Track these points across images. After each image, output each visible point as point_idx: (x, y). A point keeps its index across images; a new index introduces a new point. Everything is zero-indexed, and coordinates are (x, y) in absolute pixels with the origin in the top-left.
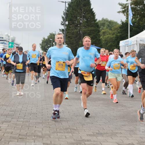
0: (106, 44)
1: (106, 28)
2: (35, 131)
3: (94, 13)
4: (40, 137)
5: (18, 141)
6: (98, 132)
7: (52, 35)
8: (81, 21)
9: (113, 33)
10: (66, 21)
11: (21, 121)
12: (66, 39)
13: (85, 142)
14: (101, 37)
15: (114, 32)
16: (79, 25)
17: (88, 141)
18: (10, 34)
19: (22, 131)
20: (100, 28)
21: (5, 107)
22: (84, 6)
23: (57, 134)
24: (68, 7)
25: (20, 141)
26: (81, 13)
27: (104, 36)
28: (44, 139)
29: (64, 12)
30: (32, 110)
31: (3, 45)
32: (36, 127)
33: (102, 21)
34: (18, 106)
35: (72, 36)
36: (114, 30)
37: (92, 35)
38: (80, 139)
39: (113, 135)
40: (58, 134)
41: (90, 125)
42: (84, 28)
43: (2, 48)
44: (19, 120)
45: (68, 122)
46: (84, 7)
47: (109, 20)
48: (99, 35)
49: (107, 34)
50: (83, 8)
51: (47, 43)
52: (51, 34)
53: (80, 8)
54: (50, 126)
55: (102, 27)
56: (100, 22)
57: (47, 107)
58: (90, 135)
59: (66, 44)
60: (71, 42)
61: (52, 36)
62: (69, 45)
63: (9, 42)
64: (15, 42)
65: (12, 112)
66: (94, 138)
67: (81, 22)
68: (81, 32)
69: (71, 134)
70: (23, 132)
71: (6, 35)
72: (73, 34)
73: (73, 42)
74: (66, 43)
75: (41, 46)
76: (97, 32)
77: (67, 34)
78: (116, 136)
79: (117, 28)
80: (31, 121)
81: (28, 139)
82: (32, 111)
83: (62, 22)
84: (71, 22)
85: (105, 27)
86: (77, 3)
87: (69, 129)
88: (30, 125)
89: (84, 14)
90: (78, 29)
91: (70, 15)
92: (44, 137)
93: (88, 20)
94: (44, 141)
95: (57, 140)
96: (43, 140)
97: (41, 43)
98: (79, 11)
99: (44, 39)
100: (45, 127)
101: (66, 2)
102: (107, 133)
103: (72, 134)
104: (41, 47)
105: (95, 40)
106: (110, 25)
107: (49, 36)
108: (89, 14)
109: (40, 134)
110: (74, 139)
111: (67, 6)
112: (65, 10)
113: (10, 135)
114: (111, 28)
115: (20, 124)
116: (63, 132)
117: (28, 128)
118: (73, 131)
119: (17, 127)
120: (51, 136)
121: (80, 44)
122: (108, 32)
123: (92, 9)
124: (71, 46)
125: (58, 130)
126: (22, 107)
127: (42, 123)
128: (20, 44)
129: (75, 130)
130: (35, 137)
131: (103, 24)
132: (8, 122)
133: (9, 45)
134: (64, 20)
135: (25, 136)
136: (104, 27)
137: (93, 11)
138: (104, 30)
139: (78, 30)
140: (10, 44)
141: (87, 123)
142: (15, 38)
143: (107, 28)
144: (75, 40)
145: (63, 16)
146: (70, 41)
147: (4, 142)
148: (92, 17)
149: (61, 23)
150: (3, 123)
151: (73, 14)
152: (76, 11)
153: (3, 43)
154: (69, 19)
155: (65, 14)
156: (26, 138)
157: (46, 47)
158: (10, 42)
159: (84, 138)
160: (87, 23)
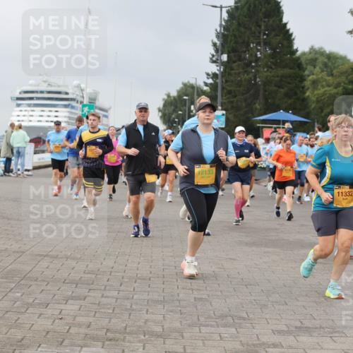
0: (320, 110)
1: (320, 71)
2: (146, 321)
3: (292, 34)
4: (158, 336)
5: (103, 345)
6: (298, 324)
7: (189, 87)
8: (258, 53)
9: (335, 82)
10: (222, 54)
11: (112, 297)
12: (222, 96)
13: (267, 349)
14: (308, 94)
15: (338, 80)
16: (253, 64)
17: (275, 346)
18: (86, 85)
19: (113, 321)
20: (304, 71)
21: (73, 263)
22: (265, 18)
23: (200, 330)
24: (226, 18)
25: (108, 345)
26: (260, 33)
27: (313, 91)
28: (168, 342)
29: (218, 30)
30: (138, 269)
31: (68, 112)
32: (147, 311)
33: (310, 53)
34: (104, 259)
35: (238, 89)
36: (339, 76)
37: (286, 89)
38: (255, 342)
39: (335, 332)
40: (202, 328)
41: (282, 307)
42: (265, 70)
43: (65, 117)
44: (107, 293)
45: (227, 300)
46: (266, 20)
47: (328, 52)
48: (303, 87)
49: (323, 87)
50: (265, 22)
51: (176, 107)
52: (185, 85)
53: (257, 23)
54: (184, 310)
55: (310, 68)
56: (304, 57)
57: (175, 262)
58: (280, 332)
59: (222, 110)
60: (234, 105)
61: (189, 89)
62: (230, 112)
63: (81, 102)
64: (98, 103)
65: (89, 275)
66: (290, 340)
67: (259, 56)
68: (258, 80)
69: (233, 330)
70: (117, 323)
71: (75, 87)
72: (239, 84)
73: (239, 103)
74: (222, 106)
75: (160, 114)
76: (298, 79)
77: (224, 85)
78: (343, 335)
79: (346, 72)
80: (135, 297)
81: (129, 342)
82: (138, 272)
83: (213, 56)
84: (235, 56)
85: (318, 69)
86: (249, 9)
87: (230, 316)
88: (134, 306)
89: (265, 37)
90: (252, 72)
91: (233, 38)
92: (169, 335)
93: (275, 52)
94: (167, 346)
95: (200, 343)
96: (164, 343)
97: (161, 106)
98: (253, 28)
99: (169, 96)
100: (171, 312)
101: (221, 7)
102: (321, 327)
103: (236, 329)
104: (161, 117)
105: (293, 100)
106: (330, 64)
107: (182, 89)
108: (279, 36)
109: (158, 329)
110: (241, 341)
111: (225, 16)
112: (221, 25)
113: (83, 330)
114: (332, 71)
115: (110, 305)
116: (214, 323)
117: (130, 315)
118: (239, 321)
119: (102, 310)
120: (184, 334)
121: (256, 109)
122: (326, 80)
123: (286, 24)
124: (235, 115)
125: (202, 319)
126: (115, 262)
127: (163, 302)
128: (110, 109)
129: (244, 319)
130: (144, 336)
131: (313, 62)
132: (80, 299)
133: (83, 111)
134: (217, 51)
135: (120, 333)
136: (315, 67)
137: (288, 30)
138: (314, 77)
139: (251, 75)
140: (86, 109)
141: (272, 302)
142: (96, 93)
143: (322, 71)
144: (245, 100)
145: (216, 40)
146: (232, 102)
147: (68, 348)
148: (285, 43)
149: (211, 59)
150: (67, 301)
151: (240, 37)
152: (246, 28)
153: (69, 105)
154: (230, 49)
155: (220, 35)
156: (125, 338)
157: (173, 116)
158: (85, 103)
159: (264, 339)
160: (273, 58)
